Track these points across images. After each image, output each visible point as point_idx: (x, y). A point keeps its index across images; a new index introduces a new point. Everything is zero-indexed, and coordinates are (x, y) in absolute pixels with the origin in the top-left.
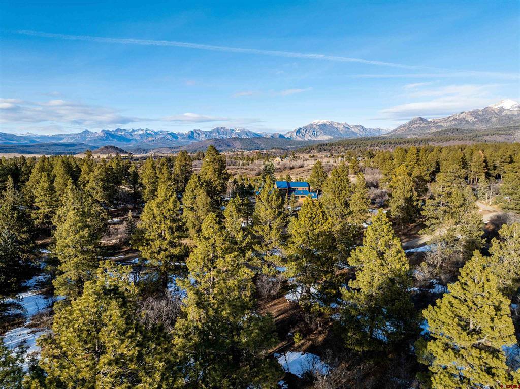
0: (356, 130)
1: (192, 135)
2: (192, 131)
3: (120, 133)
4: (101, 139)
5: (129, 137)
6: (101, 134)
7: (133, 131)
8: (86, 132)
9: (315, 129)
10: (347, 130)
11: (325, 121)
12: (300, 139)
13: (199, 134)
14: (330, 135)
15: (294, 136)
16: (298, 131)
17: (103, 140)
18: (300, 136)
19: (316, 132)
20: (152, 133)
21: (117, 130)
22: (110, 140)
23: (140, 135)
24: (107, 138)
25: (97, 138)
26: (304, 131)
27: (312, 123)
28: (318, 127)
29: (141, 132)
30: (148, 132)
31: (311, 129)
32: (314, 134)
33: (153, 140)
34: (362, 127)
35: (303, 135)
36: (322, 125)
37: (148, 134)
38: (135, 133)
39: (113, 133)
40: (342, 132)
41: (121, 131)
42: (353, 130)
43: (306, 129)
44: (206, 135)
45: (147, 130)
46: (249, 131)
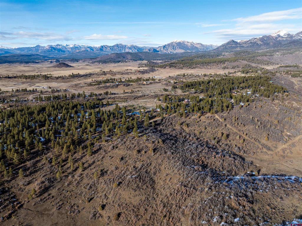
0: (198, 46)
1: (102, 48)
2: (102, 46)
3: (59, 47)
4: (48, 51)
5: (64, 49)
6: (47, 48)
7: (67, 46)
8: (38, 46)
9: (174, 45)
10: (193, 46)
11: (180, 40)
12: (165, 51)
13: (106, 48)
14: (183, 49)
15: (162, 49)
16: (164, 47)
17: (50, 51)
18: (165, 50)
19: (174, 47)
20: (78, 46)
21: (57, 45)
22: (53, 51)
23: (71, 48)
24: (51, 50)
25: (45, 50)
26: (168, 47)
27: (172, 41)
28: (176, 44)
29: (71, 46)
30: (76, 46)
31: (171, 45)
32: (173, 49)
33: (80, 52)
34: (202, 44)
35: (167, 49)
36: (178, 43)
37: (76, 47)
38: (68, 47)
39: (55, 47)
40: (189, 47)
41: (60, 45)
42: (196, 46)
43: (169, 45)
44: (110, 49)
45: (75, 45)
46: (136, 46)
